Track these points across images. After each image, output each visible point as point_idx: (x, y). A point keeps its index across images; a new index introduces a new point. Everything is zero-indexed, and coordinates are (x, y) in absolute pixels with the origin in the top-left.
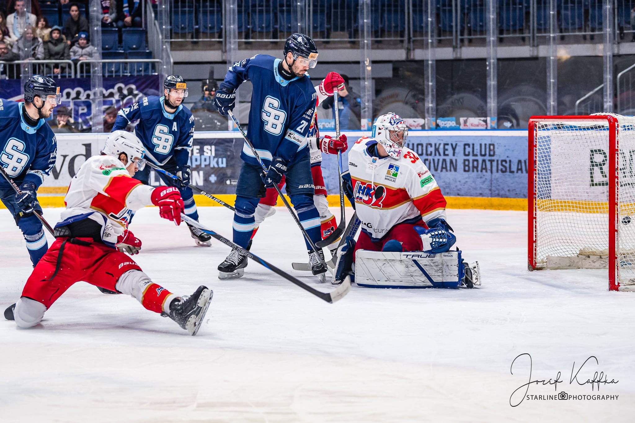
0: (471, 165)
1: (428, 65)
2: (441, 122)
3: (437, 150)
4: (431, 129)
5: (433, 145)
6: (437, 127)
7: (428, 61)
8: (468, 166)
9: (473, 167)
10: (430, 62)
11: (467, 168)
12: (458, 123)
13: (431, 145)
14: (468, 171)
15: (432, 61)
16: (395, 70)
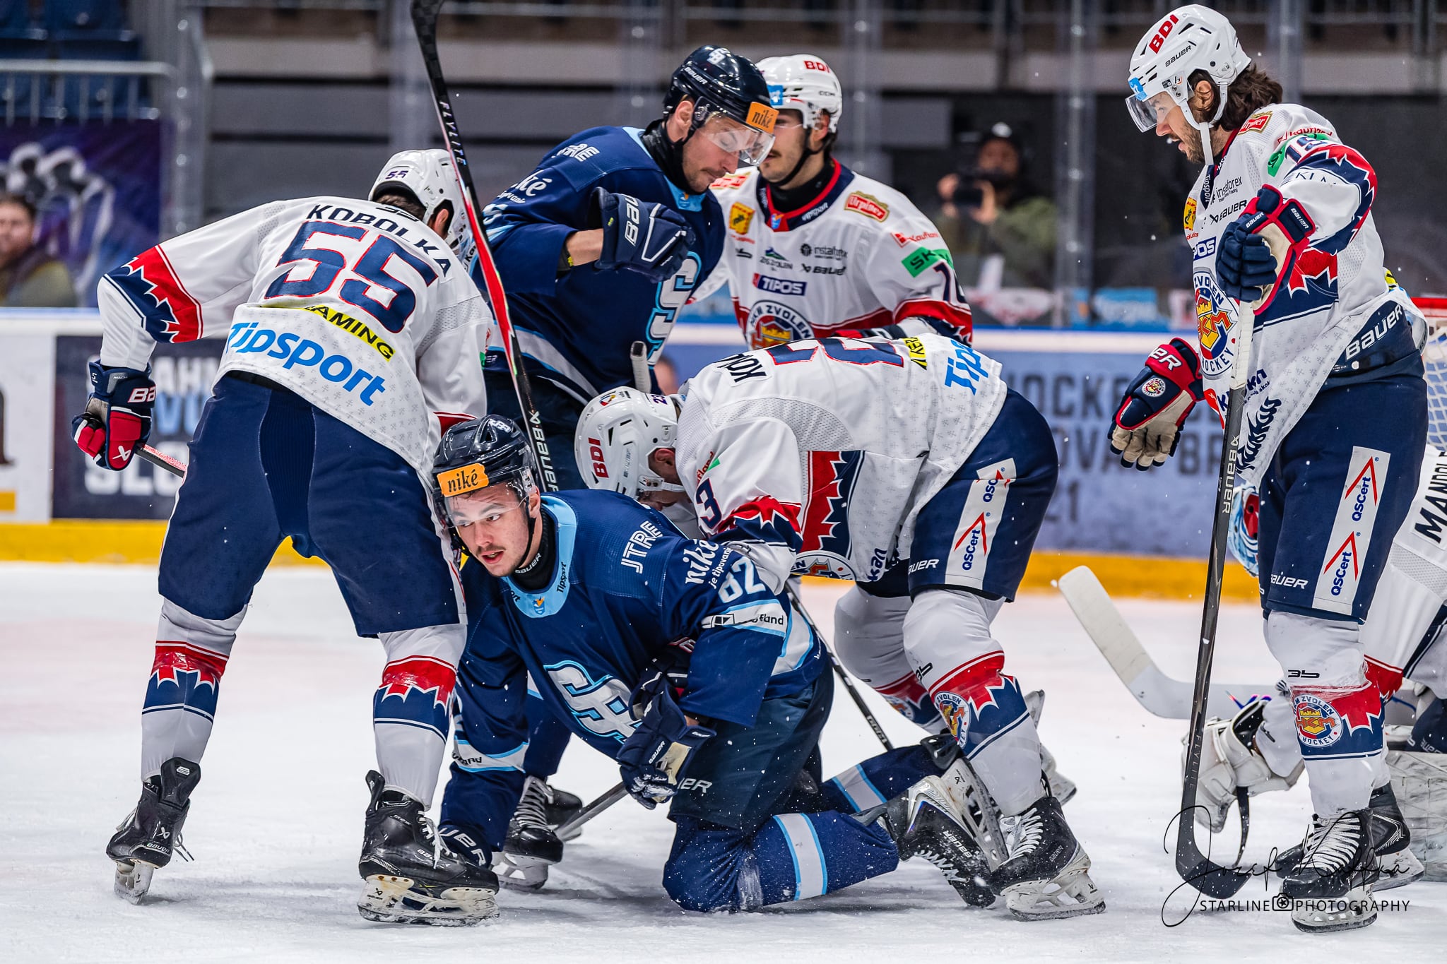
0: (1203, 452)
1: (1067, 111)
2: (1107, 305)
3: (1090, 397)
4: (1069, 326)
5: (1079, 384)
6: (1094, 323)
7: (1067, 95)
8: (1195, 454)
9: (1212, 459)
10: (1076, 103)
11: (1189, 463)
12: (1164, 308)
13: (1069, 380)
14: (1194, 471)
15: (1084, 95)
16: (959, 123)
